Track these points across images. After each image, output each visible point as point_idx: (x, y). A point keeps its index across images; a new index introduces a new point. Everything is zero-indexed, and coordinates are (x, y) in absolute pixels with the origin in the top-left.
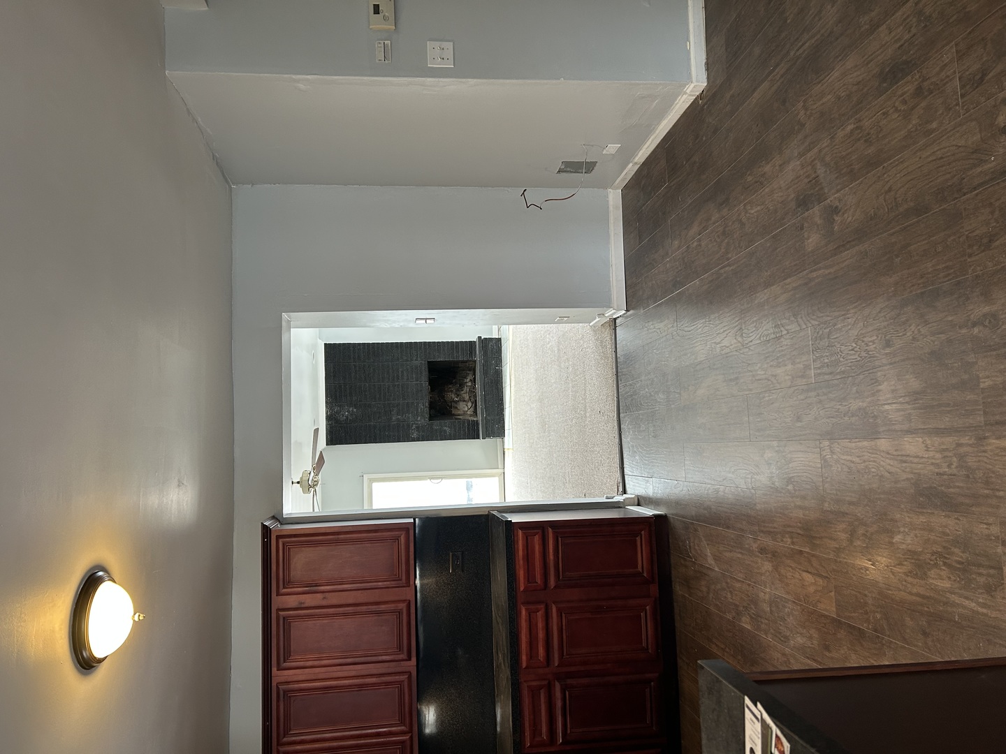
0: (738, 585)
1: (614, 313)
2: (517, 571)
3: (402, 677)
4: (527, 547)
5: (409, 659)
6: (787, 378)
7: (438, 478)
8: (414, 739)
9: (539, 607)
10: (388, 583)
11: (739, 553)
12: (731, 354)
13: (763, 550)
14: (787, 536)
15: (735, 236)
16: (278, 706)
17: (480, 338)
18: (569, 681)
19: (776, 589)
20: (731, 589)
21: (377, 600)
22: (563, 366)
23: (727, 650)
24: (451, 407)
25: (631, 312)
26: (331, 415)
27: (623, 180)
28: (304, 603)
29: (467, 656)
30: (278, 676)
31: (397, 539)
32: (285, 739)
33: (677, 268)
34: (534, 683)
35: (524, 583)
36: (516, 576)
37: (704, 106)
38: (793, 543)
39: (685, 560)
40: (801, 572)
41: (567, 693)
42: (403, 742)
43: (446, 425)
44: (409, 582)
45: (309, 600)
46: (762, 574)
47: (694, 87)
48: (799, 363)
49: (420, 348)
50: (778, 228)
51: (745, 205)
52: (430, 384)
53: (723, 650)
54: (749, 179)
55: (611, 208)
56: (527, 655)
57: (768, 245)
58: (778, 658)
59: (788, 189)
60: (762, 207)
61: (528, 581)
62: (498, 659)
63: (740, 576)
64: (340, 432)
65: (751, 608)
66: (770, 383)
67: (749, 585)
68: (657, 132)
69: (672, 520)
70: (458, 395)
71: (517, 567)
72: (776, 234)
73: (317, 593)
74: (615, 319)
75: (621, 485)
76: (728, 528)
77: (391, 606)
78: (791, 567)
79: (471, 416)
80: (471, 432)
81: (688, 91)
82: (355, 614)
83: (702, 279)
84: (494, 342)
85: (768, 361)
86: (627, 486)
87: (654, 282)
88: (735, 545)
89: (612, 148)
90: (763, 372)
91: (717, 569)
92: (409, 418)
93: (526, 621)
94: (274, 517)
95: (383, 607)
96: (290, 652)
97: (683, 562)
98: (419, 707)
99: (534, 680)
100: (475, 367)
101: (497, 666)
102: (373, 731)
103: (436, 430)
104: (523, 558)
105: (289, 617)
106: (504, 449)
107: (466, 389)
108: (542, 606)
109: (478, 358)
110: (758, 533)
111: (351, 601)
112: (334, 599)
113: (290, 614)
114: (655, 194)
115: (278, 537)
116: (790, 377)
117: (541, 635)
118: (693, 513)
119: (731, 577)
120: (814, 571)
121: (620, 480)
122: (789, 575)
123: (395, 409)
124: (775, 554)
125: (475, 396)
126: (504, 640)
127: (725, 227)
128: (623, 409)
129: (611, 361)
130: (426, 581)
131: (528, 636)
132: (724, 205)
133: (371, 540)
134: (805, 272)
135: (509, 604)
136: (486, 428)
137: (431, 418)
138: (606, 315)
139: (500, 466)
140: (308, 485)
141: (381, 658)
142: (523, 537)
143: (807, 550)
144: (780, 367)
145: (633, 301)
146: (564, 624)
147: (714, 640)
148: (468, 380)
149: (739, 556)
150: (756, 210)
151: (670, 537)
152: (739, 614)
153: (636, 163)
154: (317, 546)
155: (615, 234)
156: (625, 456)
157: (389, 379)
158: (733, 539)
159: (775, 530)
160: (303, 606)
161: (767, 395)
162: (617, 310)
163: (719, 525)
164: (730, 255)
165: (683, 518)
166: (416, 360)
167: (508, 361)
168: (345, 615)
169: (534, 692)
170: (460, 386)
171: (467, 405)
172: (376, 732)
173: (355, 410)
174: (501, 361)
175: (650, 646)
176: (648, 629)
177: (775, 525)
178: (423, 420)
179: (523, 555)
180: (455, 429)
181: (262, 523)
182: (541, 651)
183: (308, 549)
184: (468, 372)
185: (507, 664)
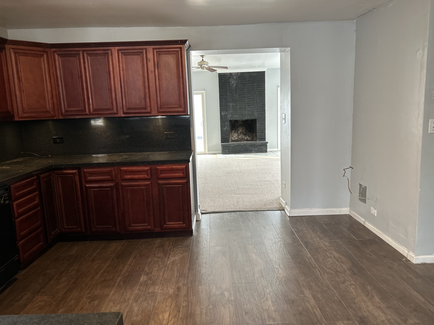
0: (161, 274)
1: (287, 210)
2: (166, 165)
3: (115, 110)
4: (177, 170)
5: (124, 113)
6: (267, 307)
7: (204, 125)
8: (87, 116)
9: (149, 175)
10: (159, 103)
11: (177, 276)
12: (275, 274)
13: (179, 289)
14: (187, 303)
15: (336, 278)
16: (101, 50)
17: (267, 143)
18: (115, 190)
19: (160, 296)
20: (159, 270)
21: (151, 98)
22: (258, 183)
23: (131, 267)
24: (235, 130)
25: (288, 218)
26: (232, 75)
27: (355, 215)
28: (149, 62)
29: (126, 140)
30: (115, 50)
31: (180, 107)
32: (85, 54)
33: (315, 244)
34: (113, 173)
35: (160, 169)
36: (164, 164)
37: (403, 261)
38: (183, 307)
39: (172, 245)
40: (169, 311)
41: (109, 189)
42: (85, 110)
43: (227, 128)
44: (159, 113)
45: (151, 64)
46: (167, 288)
47: (413, 257)
48: (276, 315)
49: (262, 116)
50: (345, 304)
51: (354, 284)
52: (246, 120)
53: (130, 265)
54: (369, 288)
55: (340, 209)
56: (126, 170)
57: (335, 298)
58: (127, 296)
59: (368, 312)
60: (355, 295)
61: (161, 170)
62: (125, 155)
63: (165, 276)
64: (224, 79)
65: (150, 281)
66: (263, 296)
67: (162, 280)
68: (384, 235)
69: (190, 238)
70: (240, 133)
71: (168, 165)
72: (342, 303)
73: (154, 68)
74: (284, 210)
75: (205, 212)
76: (189, 269)
77: (148, 104)
78: (172, 305)
79: (231, 139)
80: (224, 139)
81: (410, 253)
82: (145, 87)
83: (311, 258)
84: (266, 149)
85: (274, 296)
86: (205, 215)
87: (306, 231)
88: (181, 273)
89: (374, 212)
90: (268, 292)
91: (169, 262)
92: (231, 111)
93: (143, 169)
94: (190, 46)
95: (148, 100)
96: (126, 55)
97: (171, 244)
98: (102, 118)
99: (115, 173)
100: (254, 141)
101: (121, 155)
102: (90, 96)
103: (225, 123)
104: (172, 168)
105: (143, 55)
106: (217, 154)
107: (243, 137)
108: (149, 177)
109: (258, 142)
110: (187, 287)
111: (151, 84)
112: (151, 76)
113: (144, 55)
114: (350, 233)
115: (181, 48)
116: (267, 309)
117: (136, 177)
118: (194, 250)
119: (165, 270)
120: (170, 319)
121: (208, 211)
122: (167, 304)
123: (234, 105)
124: (177, 296)
125: (240, 141)
126: (133, 159)
127: (340, 273)
128: (241, 213)
129: (263, 208)
130: (160, 121)
131: (135, 170)
132: (352, 272)
133: (179, 94)
134: (324, 320)
135: (150, 161)
136: (226, 146)
137: (231, 121)
138: (286, 206)
139: (209, 152)
140: (201, 65)
141: (124, 99)
142: (182, 168)
143: (180, 316)
144: (272, 303)
145: (295, 220)
146: (141, 187)
147: (135, 260)
148: (247, 137)
149: (176, 275)
150: (353, 291)
151: (183, 237)
152: (148, 274)
153: (365, 223)
154: (176, 67)
155: (327, 211)
156: (219, 214)
157: (249, 101)
158: (183, 272)
159: (189, 297)
160: (148, 61)
161: (257, 294)
162: (289, 212)
163: (190, 264)
164: (326, 275)
165: (192, 245)
166: (257, 114)
167: (257, 156)
168: (144, 82)
169: (109, 173)
170: (245, 134)
171: (236, 137)
172: (90, 98)
173: (234, 86)
174: (257, 152)
175: (131, 228)
176: (139, 227)
177: (192, 297)
178: (229, 117)
179: (174, 168)
180: (225, 132)
181: (187, 40)
182: (129, 177)
183: (175, 63)
184: (251, 137)
185: (122, 160)
